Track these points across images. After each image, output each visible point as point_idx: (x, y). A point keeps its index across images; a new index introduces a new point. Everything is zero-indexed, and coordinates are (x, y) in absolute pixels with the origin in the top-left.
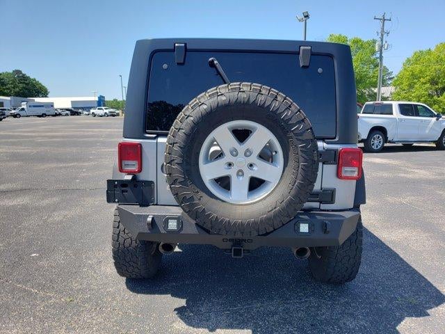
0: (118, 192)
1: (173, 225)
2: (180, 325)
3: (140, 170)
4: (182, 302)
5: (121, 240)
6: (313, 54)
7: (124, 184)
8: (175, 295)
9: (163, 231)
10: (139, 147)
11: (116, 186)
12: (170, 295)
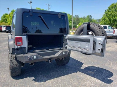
0: (16, 51)
1: (35, 57)
2: (36, 83)
3: (22, 45)
4: (33, 78)
5: (13, 65)
6: (61, 15)
7: (17, 49)
8: (30, 77)
9: (32, 60)
10: (21, 38)
11: (15, 50)
12: (28, 78)
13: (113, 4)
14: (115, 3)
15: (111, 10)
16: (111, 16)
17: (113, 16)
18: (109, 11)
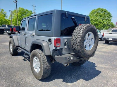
1: (72, 58)
3: (60, 46)
10: (60, 39)
13: (93, 10)
14: (96, 9)
15: (92, 15)
16: (93, 21)
17: (94, 21)
18: (91, 16)
